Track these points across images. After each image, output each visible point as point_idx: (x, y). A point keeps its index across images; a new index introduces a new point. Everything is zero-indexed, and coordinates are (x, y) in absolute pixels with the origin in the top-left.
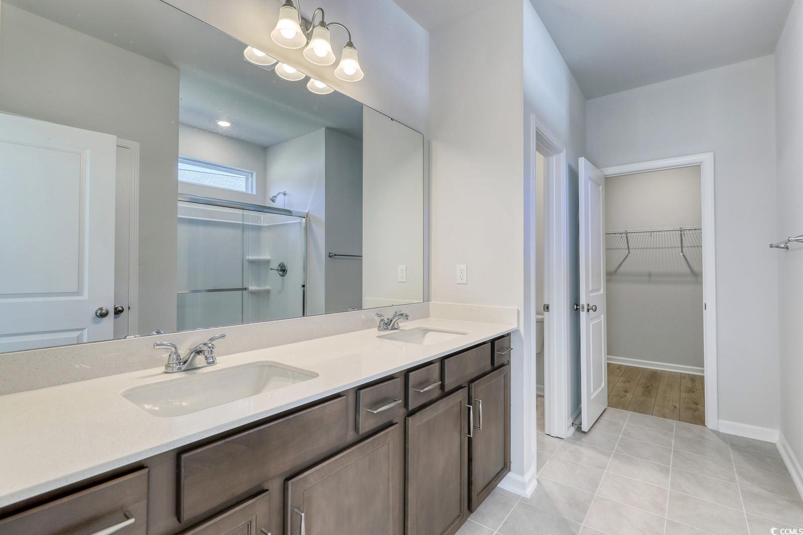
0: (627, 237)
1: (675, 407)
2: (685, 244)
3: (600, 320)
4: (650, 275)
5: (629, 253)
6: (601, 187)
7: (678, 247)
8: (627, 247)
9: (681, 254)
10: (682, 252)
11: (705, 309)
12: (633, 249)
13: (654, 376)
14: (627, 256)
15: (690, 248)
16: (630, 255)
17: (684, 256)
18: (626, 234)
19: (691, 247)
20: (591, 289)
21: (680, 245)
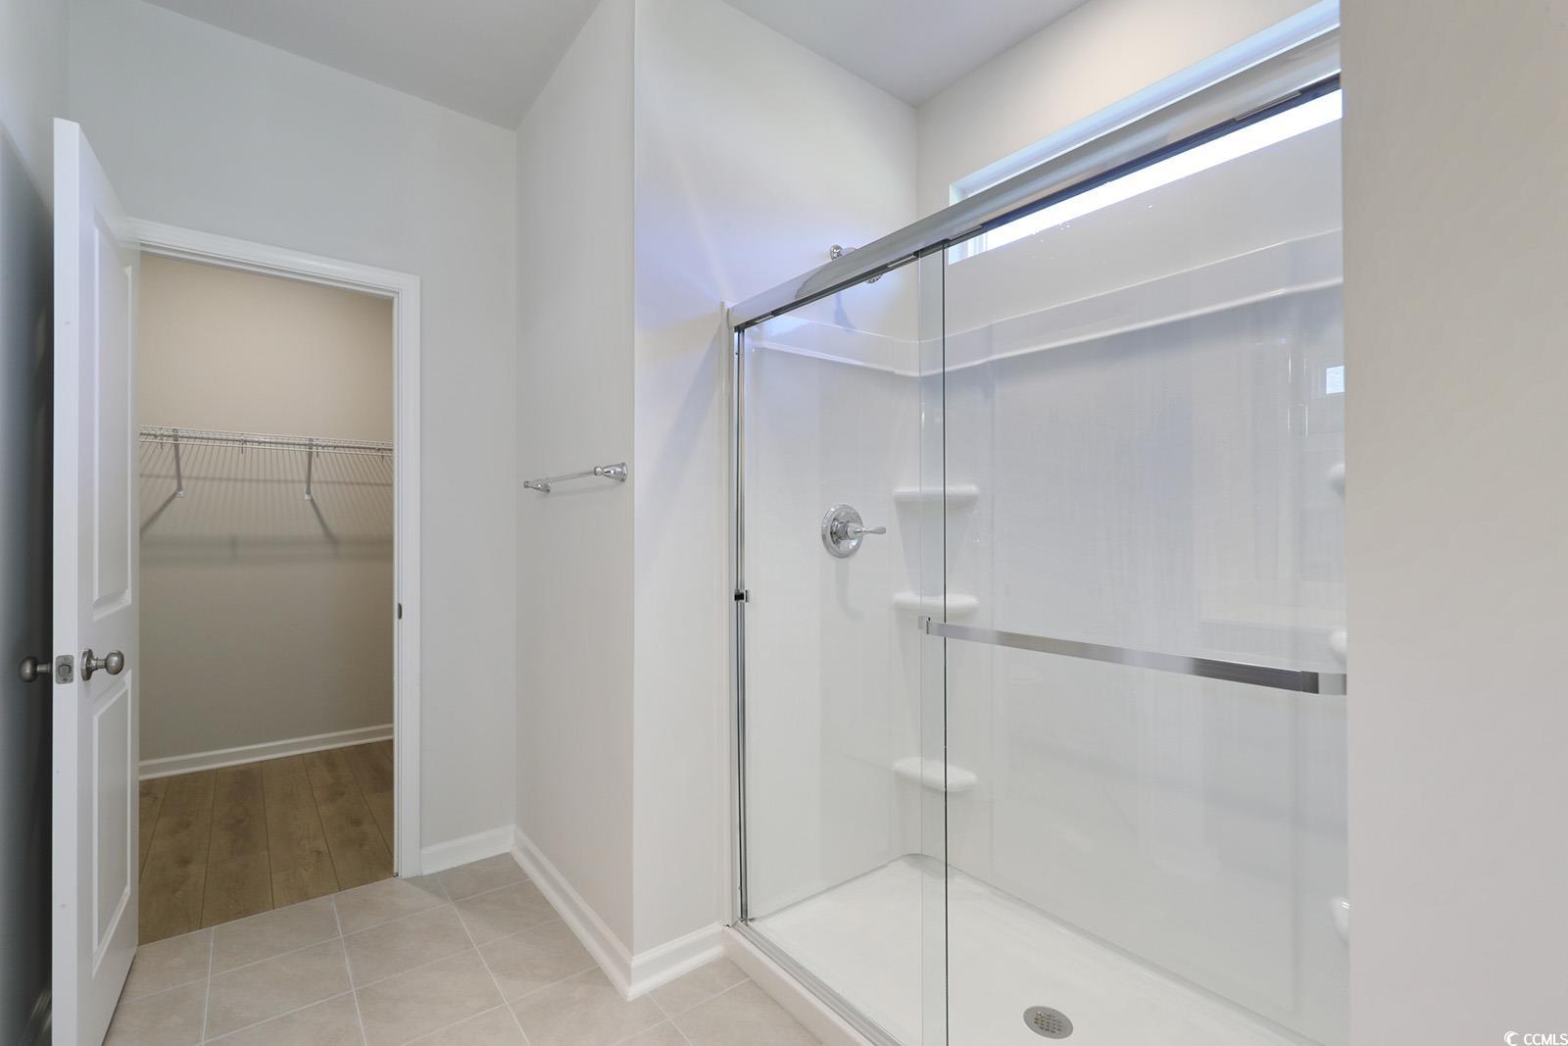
0: (177, 447)
1: (319, 853)
2: (315, 477)
3: (124, 690)
4: (234, 542)
5: (180, 488)
6: (129, 270)
7: (300, 482)
8: (173, 472)
9: (307, 497)
10: (309, 493)
11: (400, 616)
12: (190, 478)
13: (246, 782)
14: (174, 495)
15: (324, 485)
16: (181, 493)
17: (312, 500)
18: (176, 438)
19: (327, 482)
20: (96, 597)
21: (303, 478)
